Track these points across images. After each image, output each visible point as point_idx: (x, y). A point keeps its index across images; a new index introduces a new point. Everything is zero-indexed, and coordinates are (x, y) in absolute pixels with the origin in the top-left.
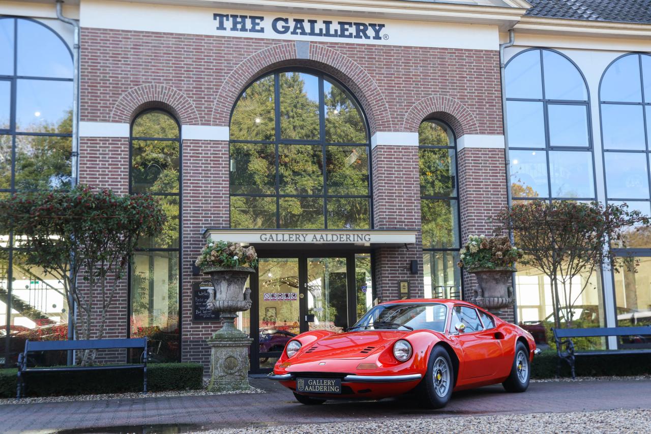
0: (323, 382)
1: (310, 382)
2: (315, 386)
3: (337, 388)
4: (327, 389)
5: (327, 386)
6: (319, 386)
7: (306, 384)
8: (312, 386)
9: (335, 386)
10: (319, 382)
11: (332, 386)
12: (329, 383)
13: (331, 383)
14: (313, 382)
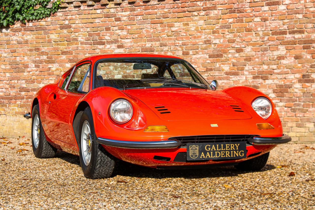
0: (224, 147)
1: (208, 147)
2: (214, 152)
3: (241, 153)
4: (230, 154)
5: (230, 151)
6: (220, 151)
7: (202, 150)
8: (210, 152)
9: (239, 150)
10: (220, 147)
11: (236, 151)
12: (232, 147)
13: (235, 147)
14: (211, 147)
